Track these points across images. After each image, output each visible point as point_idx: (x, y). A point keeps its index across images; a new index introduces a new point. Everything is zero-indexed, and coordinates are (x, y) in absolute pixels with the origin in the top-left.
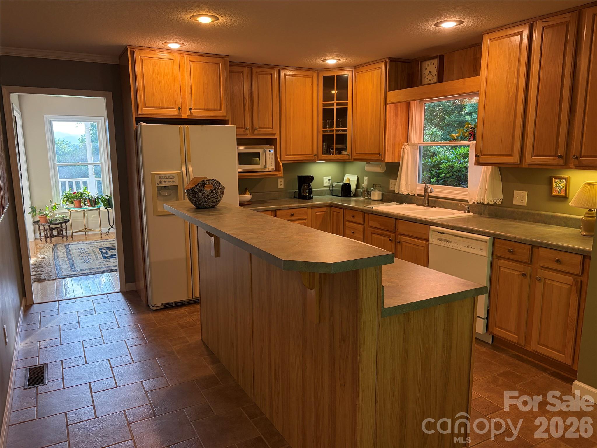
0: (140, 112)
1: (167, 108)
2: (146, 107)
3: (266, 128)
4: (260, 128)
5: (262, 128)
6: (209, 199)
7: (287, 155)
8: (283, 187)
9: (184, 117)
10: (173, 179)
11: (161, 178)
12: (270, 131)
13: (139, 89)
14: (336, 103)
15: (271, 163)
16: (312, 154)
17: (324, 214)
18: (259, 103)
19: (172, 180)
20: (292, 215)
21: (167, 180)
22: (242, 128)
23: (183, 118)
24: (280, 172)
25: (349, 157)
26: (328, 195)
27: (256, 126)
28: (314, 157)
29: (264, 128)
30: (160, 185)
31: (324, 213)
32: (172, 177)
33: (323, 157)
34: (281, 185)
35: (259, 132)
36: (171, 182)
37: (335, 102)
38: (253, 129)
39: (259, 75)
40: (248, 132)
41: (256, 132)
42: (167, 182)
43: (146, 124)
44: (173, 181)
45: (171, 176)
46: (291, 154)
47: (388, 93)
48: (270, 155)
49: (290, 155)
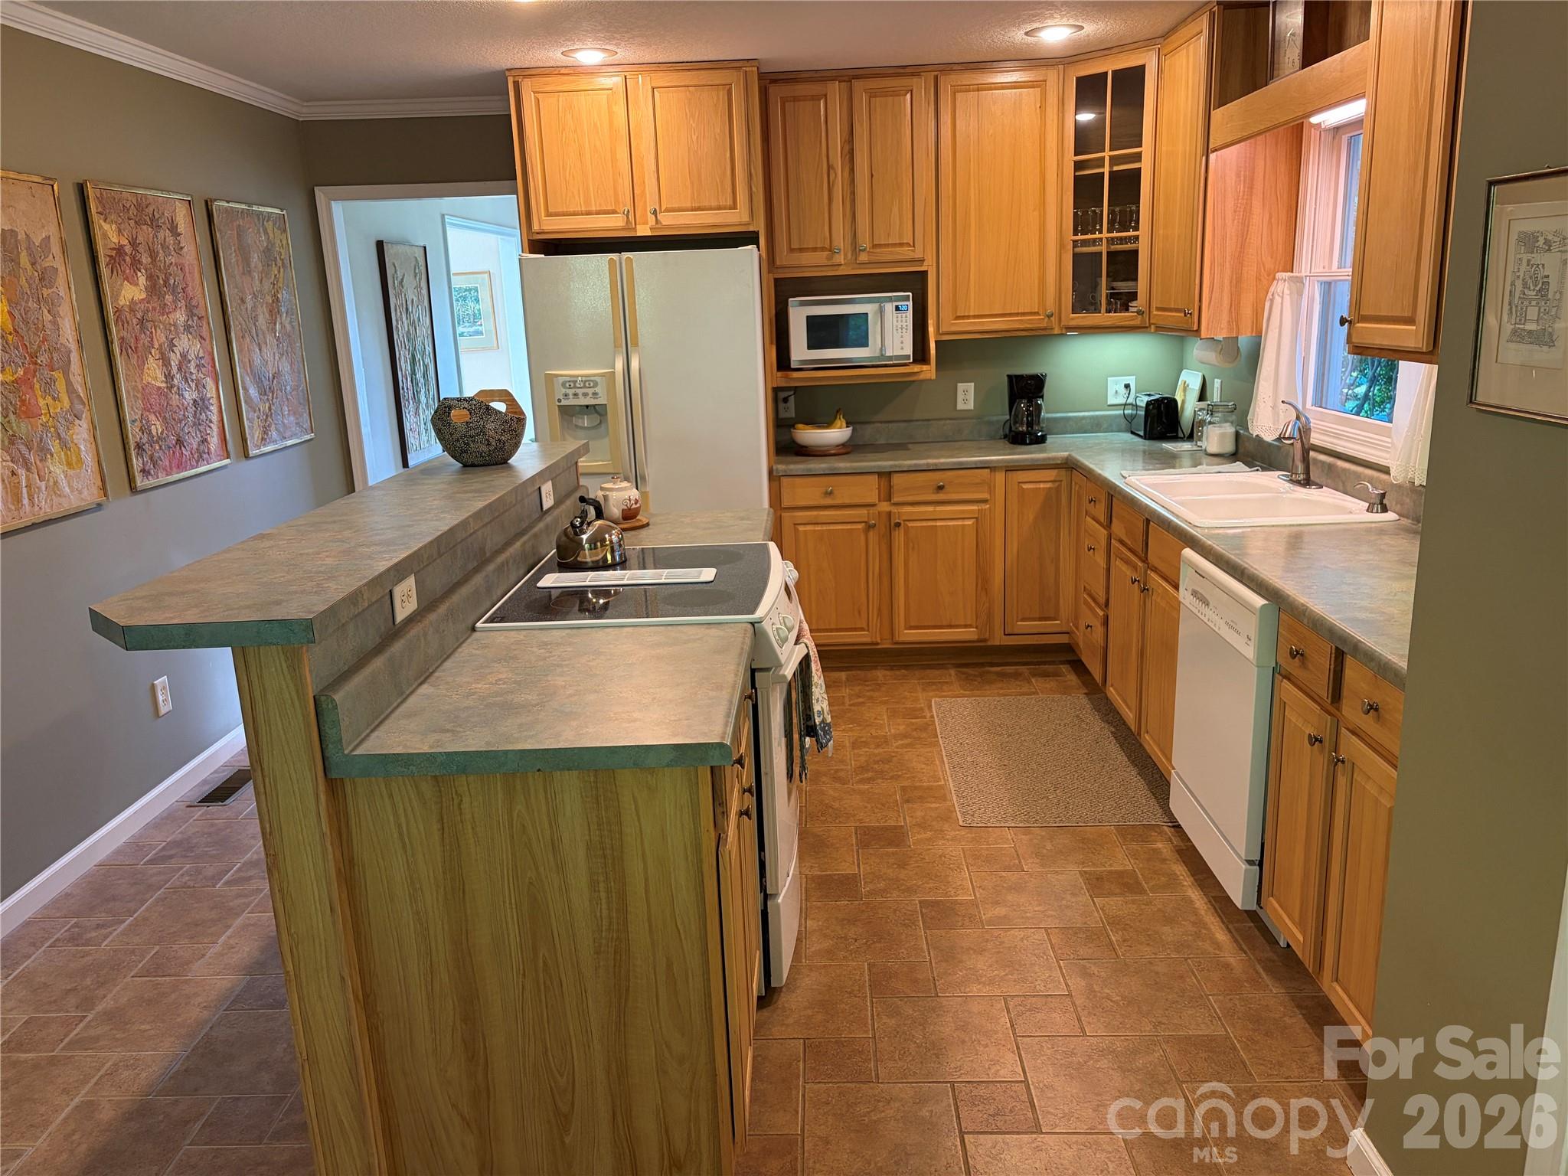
0: (536, 227)
1: (598, 213)
2: (549, 214)
3: (894, 245)
4: (874, 246)
5: (880, 246)
6: (467, 444)
7: (958, 318)
8: (972, 408)
9: (643, 231)
10: (593, 387)
11: (567, 385)
12: (906, 253)
13: (533, 173)
14: (1110, 156)
15: (902, 343)
16: (1041, 313)
17: (1050, 488)
18: (872, 176)
19: (592, 390)
20: (941, 488)
21: (579, 391)
22: (823, 249)
23: (639, 234)
24: (925, 368)
25: (1143, 320)
26: (1119, 431)
27: (865, 241)
28: (1046, 319)
29: (887, 245)
30: (564, 403)
31: (1049, 485)
32: (592, 384)
33: (1073, 319)
34: (965, 401)
35: (873, 258)
36: (590, 395)
37: (1107, 154)
38: (855, 249)
39: (873, 100)
40: (840, 259)
41: (863, 257)
42: (580, 396)
43: (543, 256)
44: (595, 394)
45: (589, 382)
46: (971, 314)
47: (1212, 112)
48: (900, 319)
49: (968, 317)
